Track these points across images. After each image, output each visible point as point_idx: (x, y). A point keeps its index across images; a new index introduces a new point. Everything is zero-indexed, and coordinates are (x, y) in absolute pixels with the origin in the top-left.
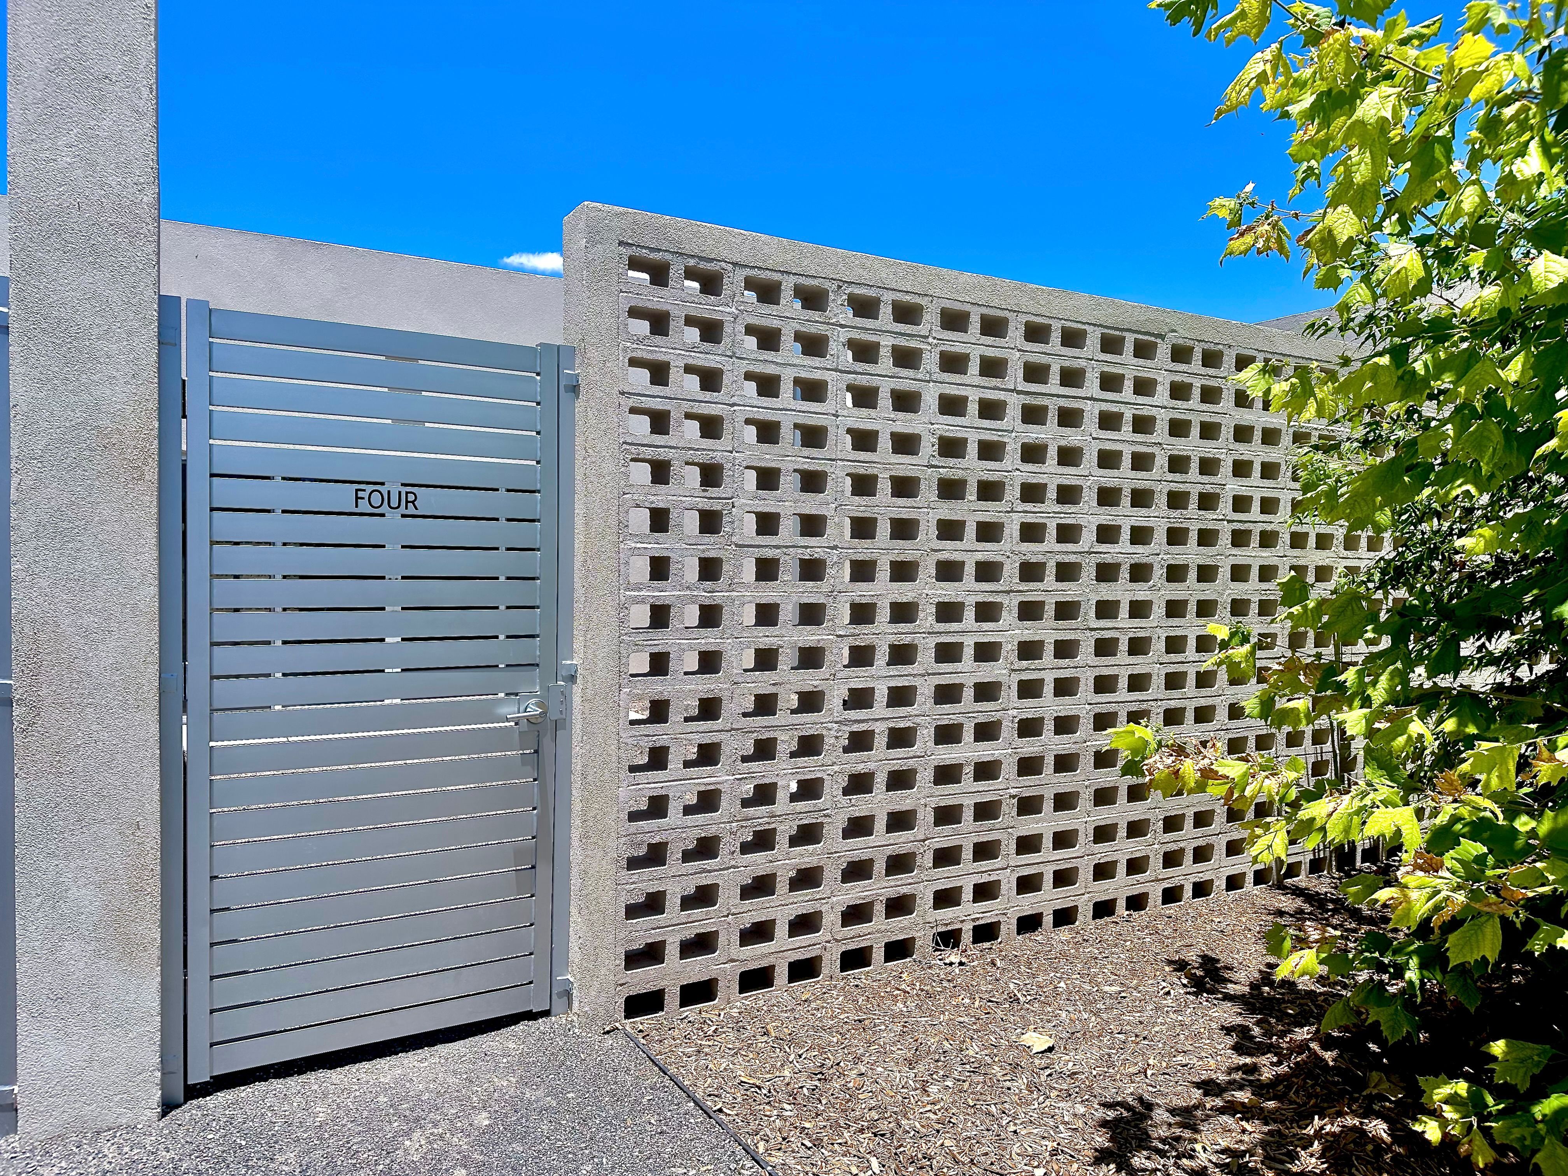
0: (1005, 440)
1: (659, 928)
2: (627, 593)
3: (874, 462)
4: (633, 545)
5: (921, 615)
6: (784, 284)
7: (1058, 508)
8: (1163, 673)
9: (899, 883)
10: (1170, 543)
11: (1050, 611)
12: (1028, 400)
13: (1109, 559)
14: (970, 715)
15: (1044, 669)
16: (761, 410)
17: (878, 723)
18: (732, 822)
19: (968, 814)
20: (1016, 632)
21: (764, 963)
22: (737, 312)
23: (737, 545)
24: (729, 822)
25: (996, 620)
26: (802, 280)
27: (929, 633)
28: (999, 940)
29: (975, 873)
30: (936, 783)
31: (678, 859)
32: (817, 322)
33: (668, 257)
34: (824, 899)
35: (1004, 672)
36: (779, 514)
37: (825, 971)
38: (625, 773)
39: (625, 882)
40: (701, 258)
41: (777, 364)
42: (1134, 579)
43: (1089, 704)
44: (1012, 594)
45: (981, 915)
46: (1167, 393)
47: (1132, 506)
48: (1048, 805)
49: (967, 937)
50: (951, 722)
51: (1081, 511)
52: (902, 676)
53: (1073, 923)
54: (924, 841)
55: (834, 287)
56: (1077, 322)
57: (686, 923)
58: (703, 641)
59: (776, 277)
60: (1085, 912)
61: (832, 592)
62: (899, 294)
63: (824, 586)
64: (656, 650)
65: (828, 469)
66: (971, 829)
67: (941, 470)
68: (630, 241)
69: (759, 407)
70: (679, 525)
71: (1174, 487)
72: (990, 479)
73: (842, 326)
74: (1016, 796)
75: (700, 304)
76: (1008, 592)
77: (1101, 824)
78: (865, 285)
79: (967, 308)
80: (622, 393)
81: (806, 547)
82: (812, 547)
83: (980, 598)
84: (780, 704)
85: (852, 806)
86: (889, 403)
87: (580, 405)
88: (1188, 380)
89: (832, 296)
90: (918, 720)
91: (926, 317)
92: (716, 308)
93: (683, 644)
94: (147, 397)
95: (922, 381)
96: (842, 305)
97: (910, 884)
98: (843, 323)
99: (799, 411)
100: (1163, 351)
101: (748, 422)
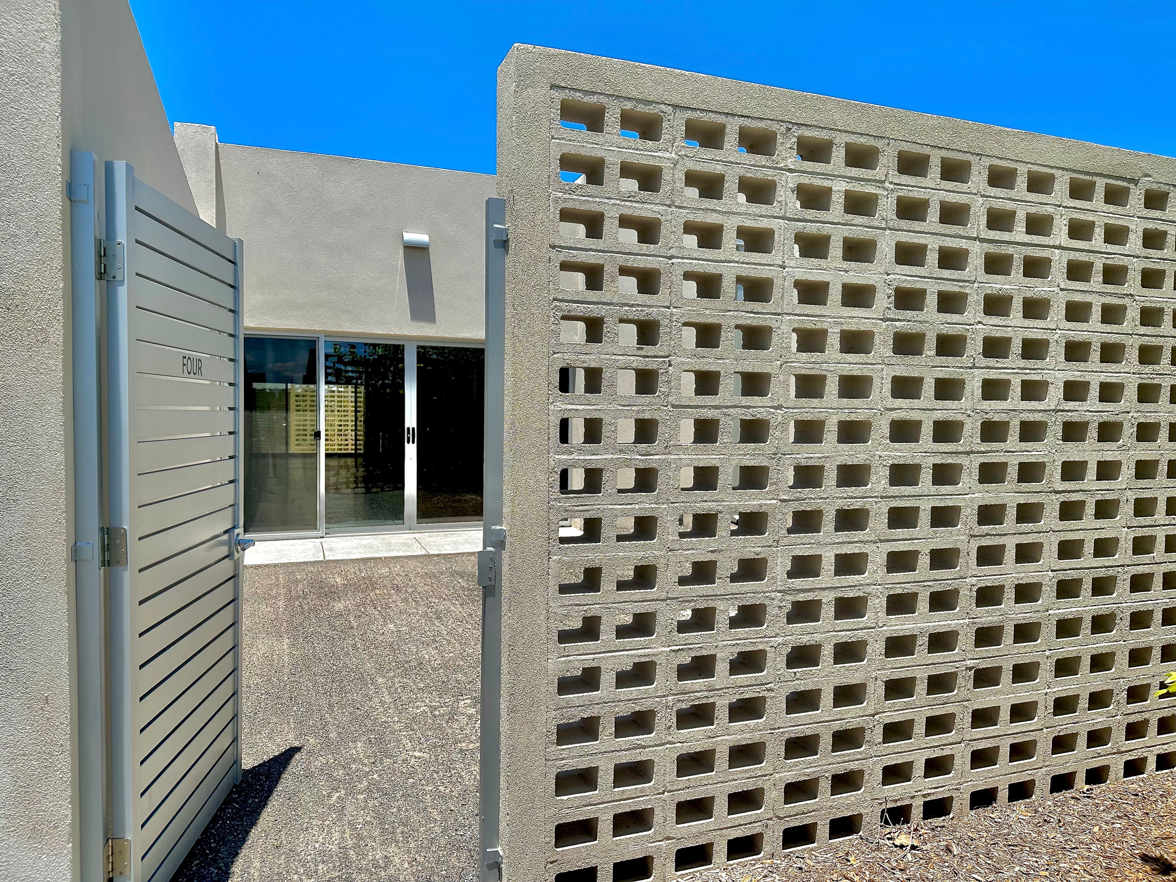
0: (967, 291)
1: (592, 805)
2: (557, 457)
3: (824, 316)
4: (564, 407)
5: (873, 478)
6: (729, 127)
7: (1022, 363)
8: (1131, 536)
9: (847, 759)
10: (1140, 400)
11: (1013, 472)
12: (992, 249)
13: (1075, 417)
14: (926, 584)
15: (1005, 535)
16: (701, 262)
17: (825, 593)
18: (668, 696)
19: (921, 687)
20: (977, 495)
21: (702, 841)
22: (676, 157)
23: (673, 406)
24: (664, 696)
25: (954, 482)
26: (748, 123)
27: (882, 497)
28: (951, 816)
29: (927, 748)
30: (888, 654)
31: (611, 734)
32: (764, 166)
33: (603, 100)
34: (766, 776)
35: (963, 537)
36: (719, 373)
37: (766, 848)
38: (553, 644)
39: (555, 757)
40: (639, 101)
41: (719, 212)
42: (1102, 438)
43: (1052, 571)
44: (972, 455)
45: (933, 791)
46: (1140, 242)
47: (1101, 362)
48: (1007, 676)
49: (917, 813)
50: (906, 591)
51: (1048, 367)
52: (852, 543)
53: (1030, 797)
54: (873, 716)
55: (783, 129)
56: (1045, 166)
57: (620, 800)
58: (637, 506)
59: (720, 119)
60: (1043, 786)
61: (776, 454)
62: (853, 137)
63: (767, 447)
64: (588, 515)
65: (774, 324)
66: (923, 703)
67: (897, 323)
68: (563, 85)
69: (699, 260)
70: (612, 385)
71: (1146, 340)
72: (951, 332)
73: (790, 171)
74: (973, 667)
75: (637, 149)
76: (968, 453)
77: (1061, 695)
78: (816, 127)
79: (926, 150)
80: (553, 247)
81: (748, 407)
82: (755, 407)
83: (938, 460)
84: (719, 572)
85: (797, 679)
86: (839, 253)
87: (509, 260)
88: (1162, 227)
89: (780, 139)
90: (869, 589)
91: (883, 160)
92: (656, 154)
93: (616, 510)
94: (51, 256)
95: (877, 228)
96: (790, 148)
97: (857, 760)
98: (792, 167)
99: (743, 263)
100: (1136, 197)
101: (688, 276)
